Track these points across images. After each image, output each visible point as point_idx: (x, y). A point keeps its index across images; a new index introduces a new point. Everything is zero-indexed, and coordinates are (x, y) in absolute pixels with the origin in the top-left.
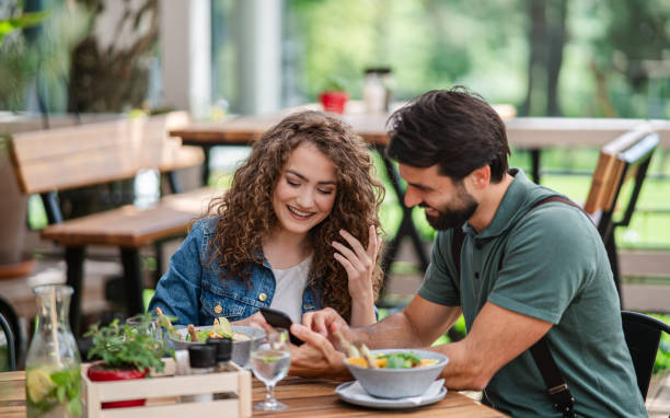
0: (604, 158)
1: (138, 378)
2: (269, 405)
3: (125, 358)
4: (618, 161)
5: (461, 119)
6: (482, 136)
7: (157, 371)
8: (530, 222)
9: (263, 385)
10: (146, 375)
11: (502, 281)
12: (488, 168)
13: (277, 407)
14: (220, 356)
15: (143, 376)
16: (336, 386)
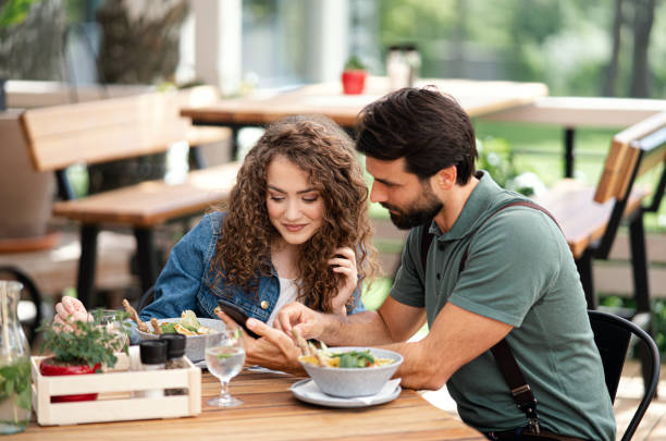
0: (616, 146)
1: (88, 373)
2: (222, 400)
3: (75, 354)
4: (631, 149)
5: (432, 117)
6: (451, 135)
7: (109, 366)
8: (497, 224)
9: (218, 380)
10: (97, 369)
11: (464, 282)
12: (455, 168)
13: (231, 403)
14: (172, 352)
15: (93, 372)
16: (293, 382)
